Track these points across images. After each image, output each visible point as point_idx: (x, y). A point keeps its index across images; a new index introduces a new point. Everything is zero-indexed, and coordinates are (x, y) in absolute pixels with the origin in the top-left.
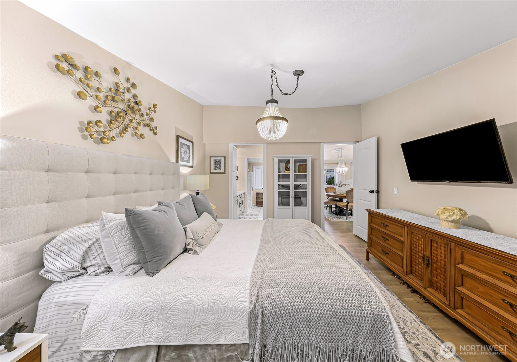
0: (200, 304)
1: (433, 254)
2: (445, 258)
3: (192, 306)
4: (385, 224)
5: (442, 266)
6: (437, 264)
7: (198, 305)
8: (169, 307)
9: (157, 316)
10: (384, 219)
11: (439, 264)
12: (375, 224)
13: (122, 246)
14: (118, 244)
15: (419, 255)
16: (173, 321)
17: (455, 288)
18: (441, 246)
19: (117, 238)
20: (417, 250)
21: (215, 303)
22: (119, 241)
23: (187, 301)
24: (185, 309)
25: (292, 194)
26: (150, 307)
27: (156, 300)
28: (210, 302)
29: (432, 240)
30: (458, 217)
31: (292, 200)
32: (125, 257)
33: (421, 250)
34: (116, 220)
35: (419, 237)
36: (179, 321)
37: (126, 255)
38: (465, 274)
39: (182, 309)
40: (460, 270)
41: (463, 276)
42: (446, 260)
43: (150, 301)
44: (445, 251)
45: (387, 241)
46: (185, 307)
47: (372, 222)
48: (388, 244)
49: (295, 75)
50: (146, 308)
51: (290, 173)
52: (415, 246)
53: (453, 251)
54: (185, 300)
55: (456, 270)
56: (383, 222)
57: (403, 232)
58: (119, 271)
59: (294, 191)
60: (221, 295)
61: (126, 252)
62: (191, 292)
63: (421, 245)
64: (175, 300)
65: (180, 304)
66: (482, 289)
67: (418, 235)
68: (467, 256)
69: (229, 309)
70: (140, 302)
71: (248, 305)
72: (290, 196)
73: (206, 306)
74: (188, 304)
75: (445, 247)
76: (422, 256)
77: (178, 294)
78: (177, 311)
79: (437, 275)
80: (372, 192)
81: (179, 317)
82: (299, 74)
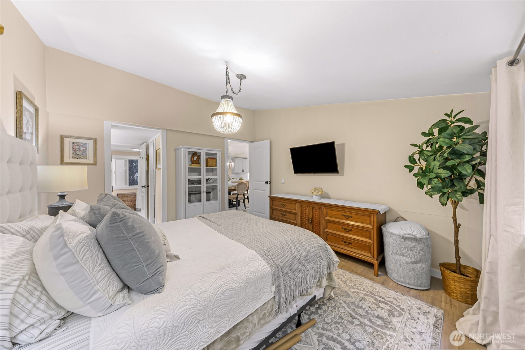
0: (237, 285)
1: (313, 216)
2: (319, 216)
3: (232, 290)
4: (283, 204)
5: (318, 221)
6: (315, 221)
7: (237, 287)
8: (212, 302)
9: (203, 317)
10: (282, 201)
11: (316, 221)
12: (276, 206)
13: (99, 272)
14: (93, 269)
15: (306, 219)
16: (220, 312)
17: (324, 231)
18: (317, 210)
19: (90, 261)
20: (305, 216)
21: (248, 278)
22: (93, 266)
23: (226, 289)
24: (228, 296)
25: (204, 189)
26: (192, 313)
27: (195, 304)
28: (245, 280)
29: (313, 208)
30: (321, 193)
31: (204, 195)
32: (107, 286)
33: (307, 216)
34: (79, 235)
35: (305, 208)
36: (225, 309)
37: (107, 282)
38: (328, 222)
39: (225, 297)
40: (326, 220)
41: (327, 222)
42: (320, 217)
43: (189, 308)
44: (319, 212)
45: (285, 216)
46: (227, 294)
47: (273, 205)
48: (286, 218)
49: (238, 77)
50: (189, 316)
51: (201, 166)
52: (303, 214)
53: (323, 211)
54: (224, 289)
55: (325, 220)
56: (282, 203)
57: (296, 207)
58: (106, 307)
59: (205, 185)
60: (249, 271)
61: (106, 279)
62: (224, 281)
63: (306, 213)
64: (215, 294)
65: (221, 294)
66: (334, 226)
67: (305, 207)
68: (329, 212)
69: (260, 277)
70: (177, 315)
71: (270, 269)
72: (201, 191)
73: (243, 284)
74: (228, 291)
75: (319, 210)
76: (308, 219)
77: (213, 289)
78: (222, 301)
79: (315, 227)
80: (267, 183)
81: (225, 305)
82: (242, 78)
